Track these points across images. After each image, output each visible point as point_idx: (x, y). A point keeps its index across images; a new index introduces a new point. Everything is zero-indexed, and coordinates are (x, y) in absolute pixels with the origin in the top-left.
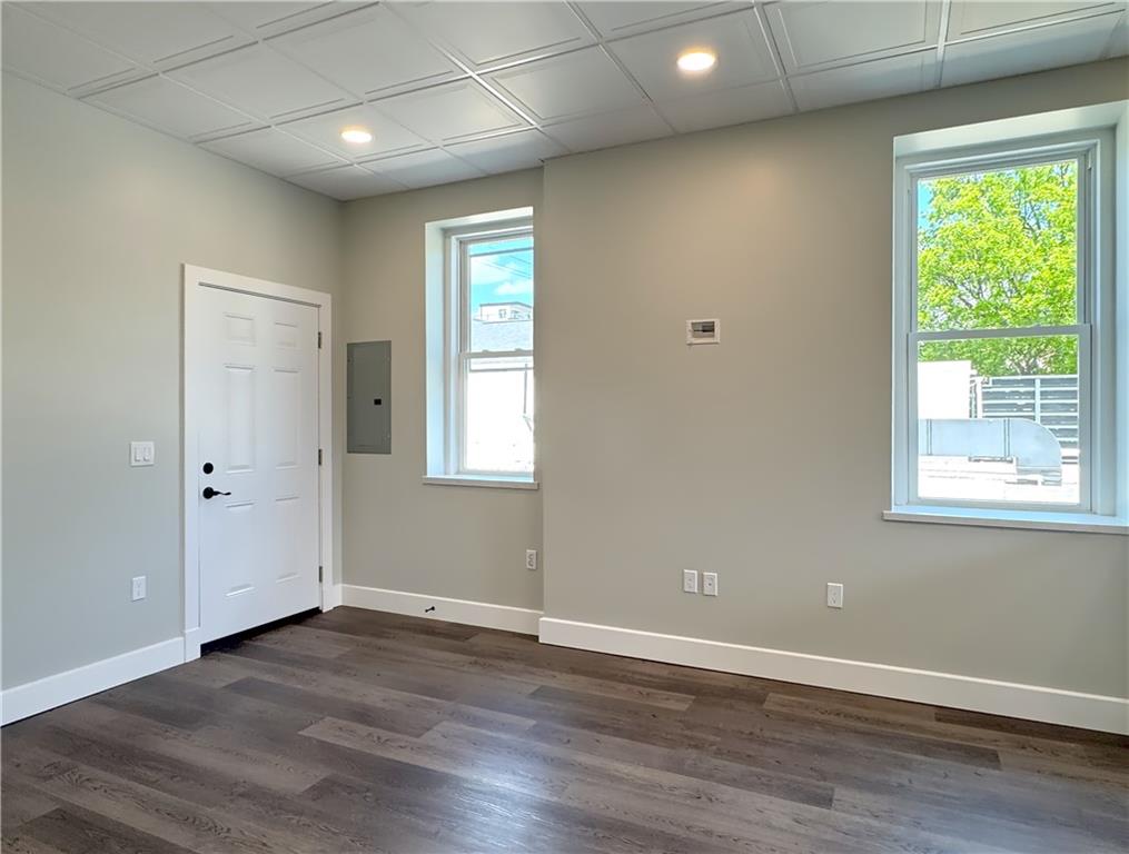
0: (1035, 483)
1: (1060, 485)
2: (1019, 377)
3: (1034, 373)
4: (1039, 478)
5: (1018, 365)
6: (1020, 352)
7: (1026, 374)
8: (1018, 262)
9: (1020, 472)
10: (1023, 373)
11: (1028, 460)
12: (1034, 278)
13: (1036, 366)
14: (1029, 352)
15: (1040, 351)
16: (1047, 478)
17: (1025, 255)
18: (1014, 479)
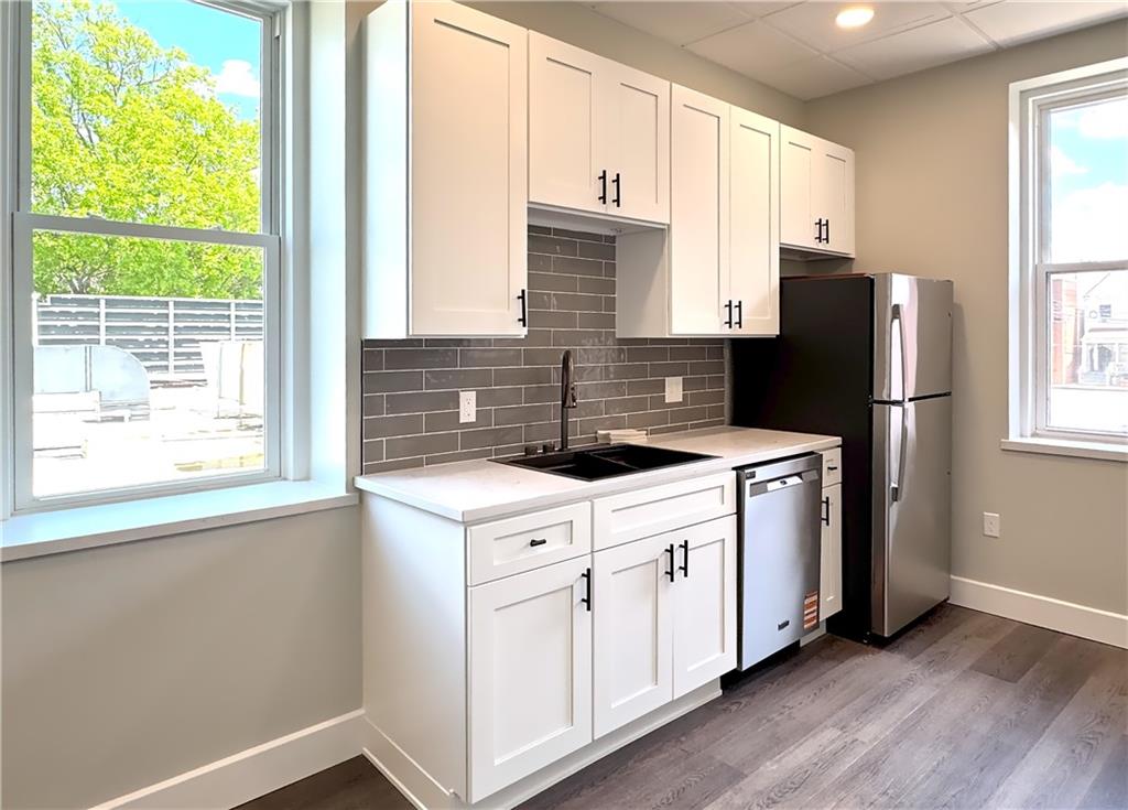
0: (121, 419)
1: (148, 419)
2: (69, 296)
3: (88, 293)
4: (126, 413)
5: (70, 282)
6: (73, 269)
7: (79, 293)
8: (73, 171)
9: (104, 408)
10: (76, 292)
11: (112, 394)
12: (88, 191)
13: (88, 285)
14: (83, 270)
15: (93, 270)
16: (134, 413)
17: (79, 165)
18: (97, 416)
